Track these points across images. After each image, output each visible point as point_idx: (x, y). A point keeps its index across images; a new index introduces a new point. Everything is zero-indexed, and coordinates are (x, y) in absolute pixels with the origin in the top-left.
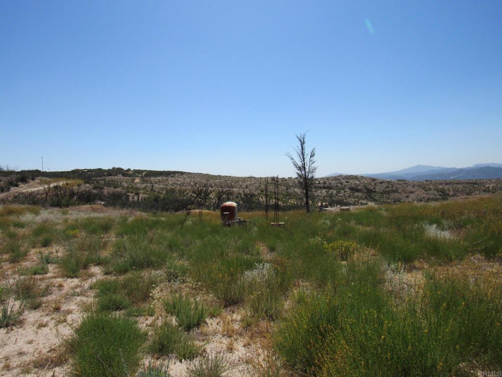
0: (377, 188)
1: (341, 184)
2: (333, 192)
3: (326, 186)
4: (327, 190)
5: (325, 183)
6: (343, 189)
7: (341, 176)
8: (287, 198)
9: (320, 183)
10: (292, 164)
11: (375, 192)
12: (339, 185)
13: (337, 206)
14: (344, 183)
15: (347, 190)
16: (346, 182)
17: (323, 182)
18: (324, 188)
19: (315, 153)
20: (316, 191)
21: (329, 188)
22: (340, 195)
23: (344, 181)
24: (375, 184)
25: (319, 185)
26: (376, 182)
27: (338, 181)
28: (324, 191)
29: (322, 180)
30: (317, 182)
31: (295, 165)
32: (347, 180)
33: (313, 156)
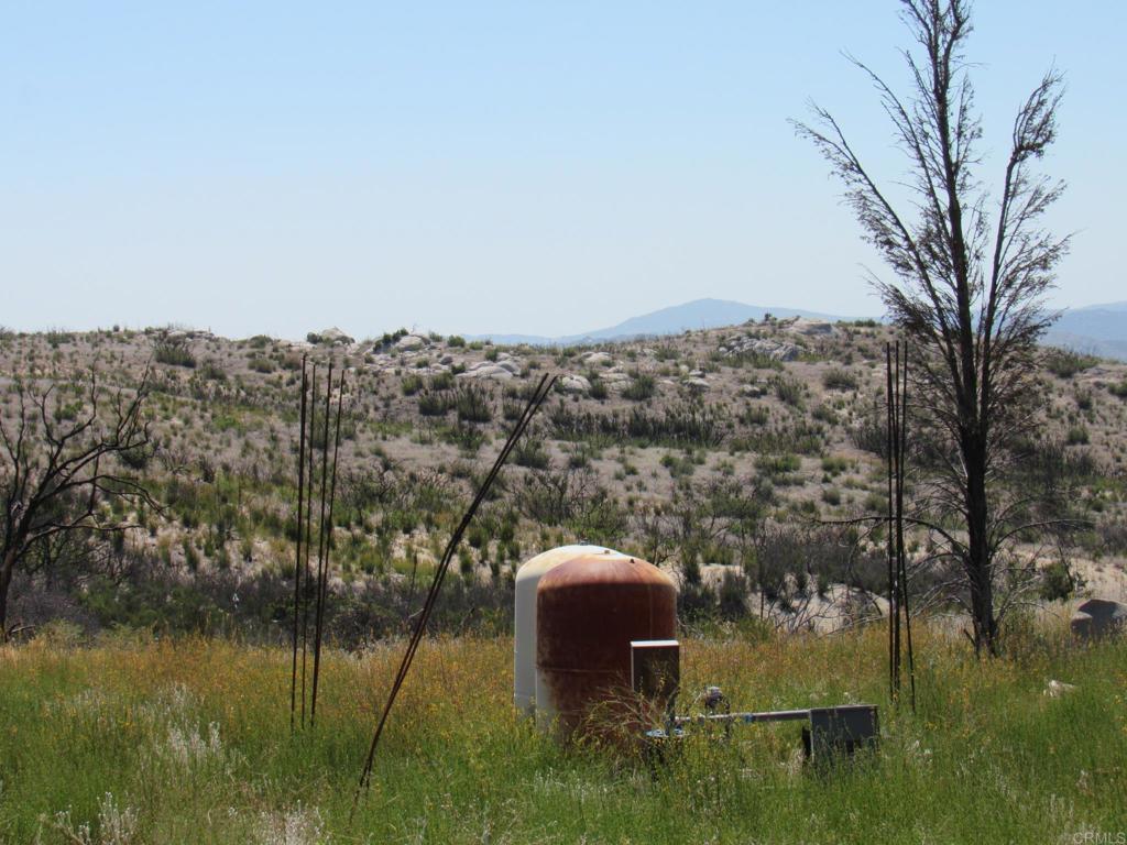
0: (1095, 433)
1: (788, 396)
2: (728, 470)
3: (656, 411)
4: (678, 455)
5: (643, 389)
6: (809, 442)
7: (774, 326)
8: (375, 519)
9: (599, 394)
10: (851, 213)
11: (1085, 467)
12: (769, 402)
13: (822, 592)
14: (816, 387)
15: (844, 451)
16: (832, 383)
17: (626, 383)
18: (643, 431)
19: (1057, 118)
20: (575, 464)
21: (689, 433)
22: (796, 495)
23: (809, 375)
24: (1084, 405)
25: (593, 406)
26: (1085, 381)
27: (764, 375)
28: (649, 458)
29: (621, 364)
30: (578, 381)
31: (875, 223)
32: (836, 365)
33: (1036, 148)
